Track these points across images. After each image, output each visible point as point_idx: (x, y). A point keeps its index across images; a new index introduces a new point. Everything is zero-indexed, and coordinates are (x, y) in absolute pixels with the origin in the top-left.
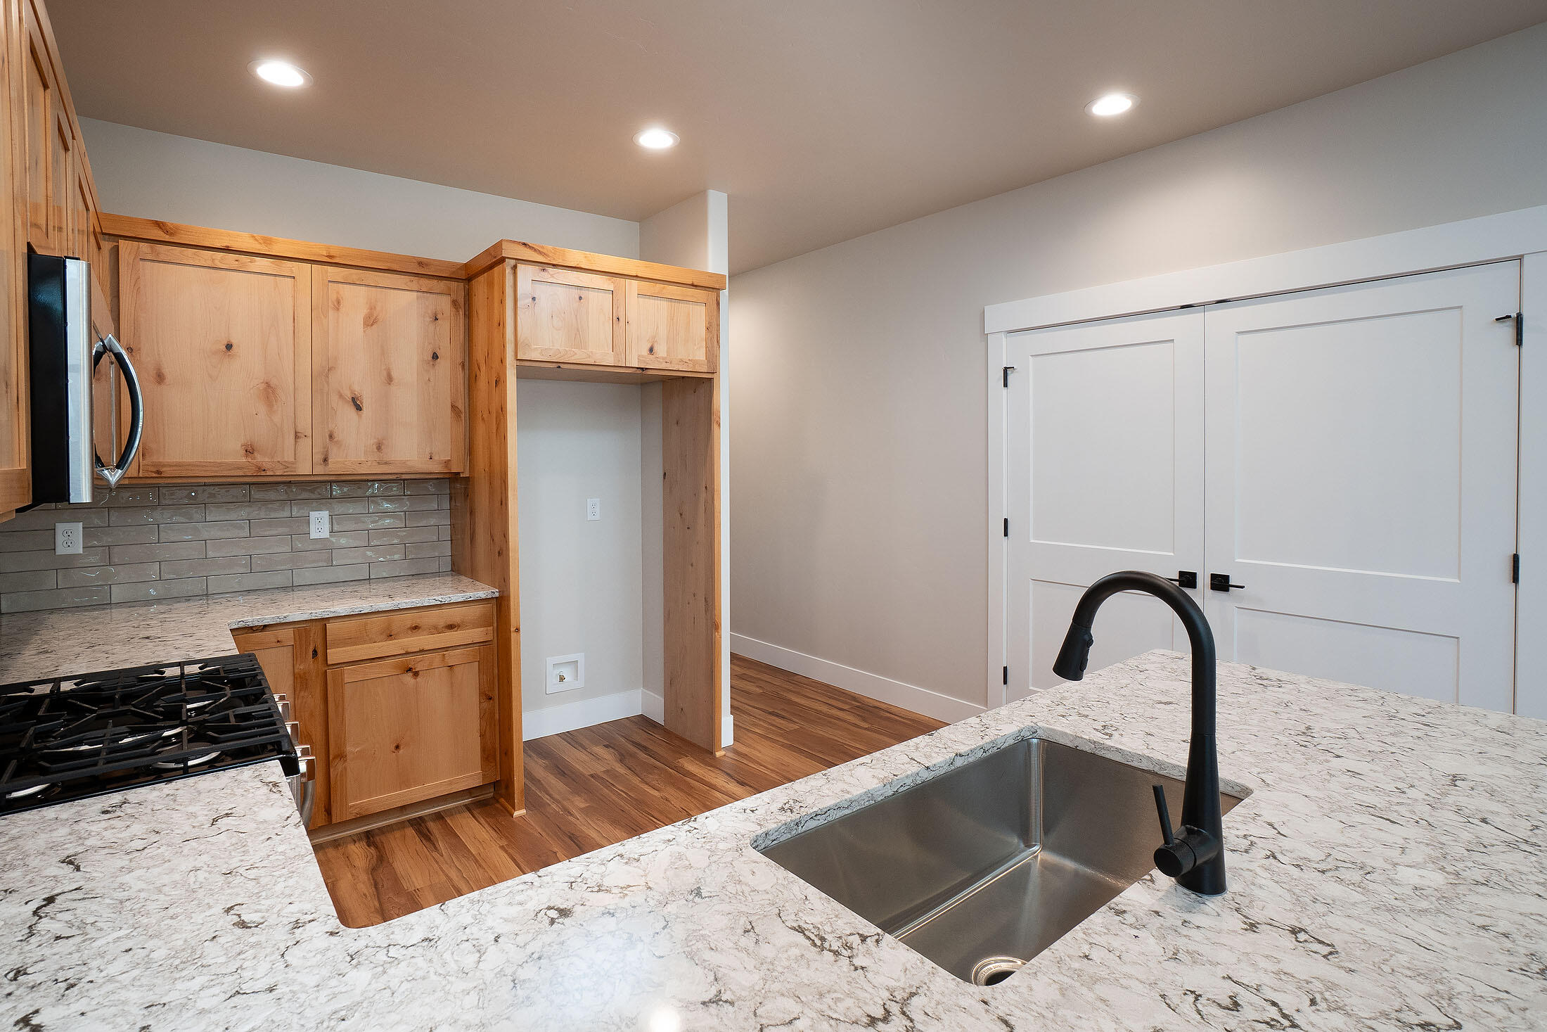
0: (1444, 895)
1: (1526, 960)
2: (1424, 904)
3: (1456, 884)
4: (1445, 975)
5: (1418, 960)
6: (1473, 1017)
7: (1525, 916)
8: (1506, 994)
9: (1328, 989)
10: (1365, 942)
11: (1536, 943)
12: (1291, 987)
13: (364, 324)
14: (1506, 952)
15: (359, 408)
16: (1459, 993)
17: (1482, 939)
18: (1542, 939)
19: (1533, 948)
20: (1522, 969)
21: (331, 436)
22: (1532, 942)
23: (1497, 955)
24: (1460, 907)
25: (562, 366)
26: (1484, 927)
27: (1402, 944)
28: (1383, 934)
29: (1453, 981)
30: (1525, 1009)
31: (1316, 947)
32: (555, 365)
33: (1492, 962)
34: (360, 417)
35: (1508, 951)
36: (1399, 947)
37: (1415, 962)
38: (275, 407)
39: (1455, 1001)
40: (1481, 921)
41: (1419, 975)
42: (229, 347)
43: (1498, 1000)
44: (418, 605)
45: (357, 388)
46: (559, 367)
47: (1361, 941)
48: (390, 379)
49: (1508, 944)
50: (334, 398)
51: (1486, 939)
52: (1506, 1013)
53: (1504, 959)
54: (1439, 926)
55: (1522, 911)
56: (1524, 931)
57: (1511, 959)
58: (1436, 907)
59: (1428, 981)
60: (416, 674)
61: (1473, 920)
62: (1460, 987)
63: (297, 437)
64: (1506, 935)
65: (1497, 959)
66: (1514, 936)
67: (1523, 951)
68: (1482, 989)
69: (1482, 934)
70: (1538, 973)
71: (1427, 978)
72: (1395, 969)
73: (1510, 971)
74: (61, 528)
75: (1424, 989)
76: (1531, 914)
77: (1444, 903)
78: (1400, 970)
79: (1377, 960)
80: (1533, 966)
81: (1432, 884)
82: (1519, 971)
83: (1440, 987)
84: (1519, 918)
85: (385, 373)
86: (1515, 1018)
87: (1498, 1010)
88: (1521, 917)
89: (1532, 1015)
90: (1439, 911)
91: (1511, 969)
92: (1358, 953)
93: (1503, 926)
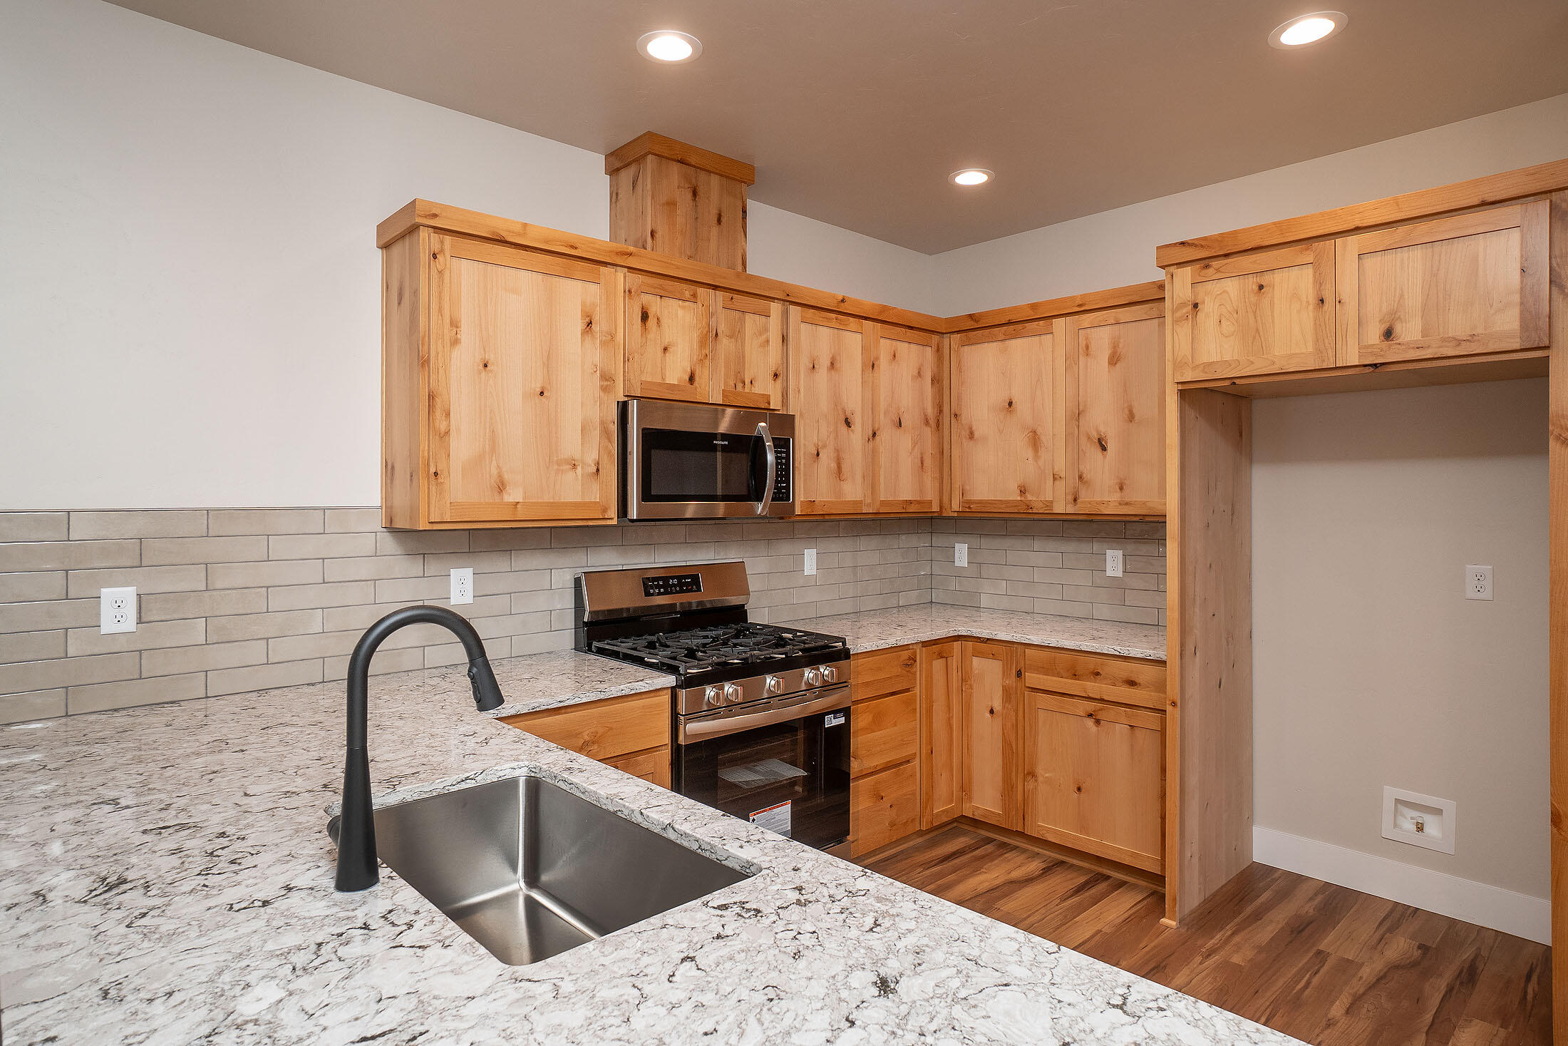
0: (224, 998)
1: (123, 993)
2: (227, 977)
3: (229, 1016)
4: (161, 944)
5: (184, 940)
6: (126, 936)
7: (150, 1031)
8: (119, 960)
9: (207, 895)
10: (224, 926)
11: (125, 1013)
12: (224, 883)
13: (1109, 363)
14: (139, 987)
15: (1104, 449)
16: (143, 941)
17: (163, 985)
18: (124, 1020)
19: (125, 1006)
20: (120, 984)
21: (1080, 477)
22: (129, 1011)
23: (142, 981)
24: (202, 997)
25: (1237, 381)
26: (170, 994)
27: (203, 941)
28: (221, 938)
29: (153, 944)
30: (101, 960)
31: (243, 905)
32: (1227, 383)
33: (142, 974)
34: (1105, 457)
35: (139, 990)
36: (204, 939)
37: (185, 938)
38: (1040, 452)
39: (141, 936)
40: (177, 998)
41: (173, 934)
42: (1010, 404)
43: (119, 954)
44: (1098, 651)
45: (1102, 429)
46: (1234, 383)
47: (226, 925)
48: (1131, 417)
49: (143, 995)
50: (1083, 440)
51: (160, 987)
52: (110, 950)
53: (138, 981)
54: (198, 970)
55: (156, 1034)
56: (141, 1016)
57: (132, 986)
58: (218, 983)
59: (166, 934)
60: (1098, 722)
61: (182, 993)
62: (146, 944)
63: (1055, 479)
64: (150, 1001)
65: (140, 978)
66: (144, 1005)
67: (130, 998)
68: (133, 953)
69: (165, 988)
70: (109, 989)
71: (168, 935)
72: (189, 927)
73: (127, 977)
74: (957, 545)
75: (163, 929)
76: (148, 1037)
77: (216, 990)
78: (186, 928)
79: (205, 923)
80: (115, 992)
81: (244, 999)
82: (121, 981)
83: (157, 936)
84: (155, 1024)
85: (1127, 411)
86: (102, 952)
87: (116, 949)
88: (154, 1027)
89: (95, 961)
90: (212, 981)
91: (126, 979)
92: (219, 919)
93: (158, 1007)
